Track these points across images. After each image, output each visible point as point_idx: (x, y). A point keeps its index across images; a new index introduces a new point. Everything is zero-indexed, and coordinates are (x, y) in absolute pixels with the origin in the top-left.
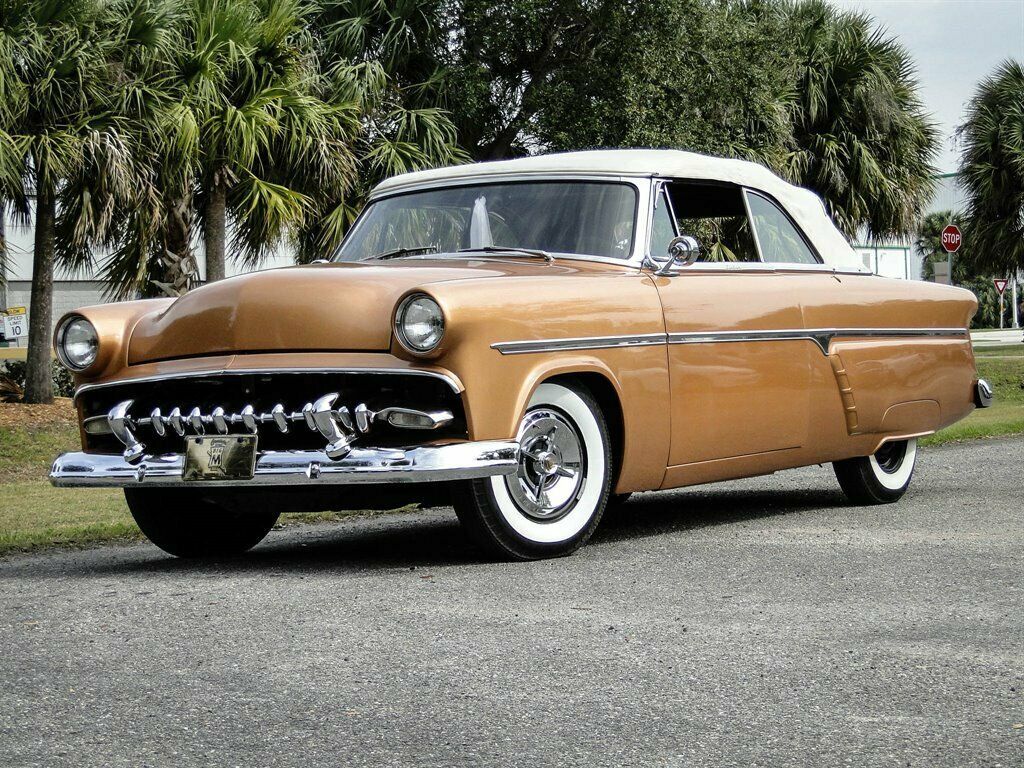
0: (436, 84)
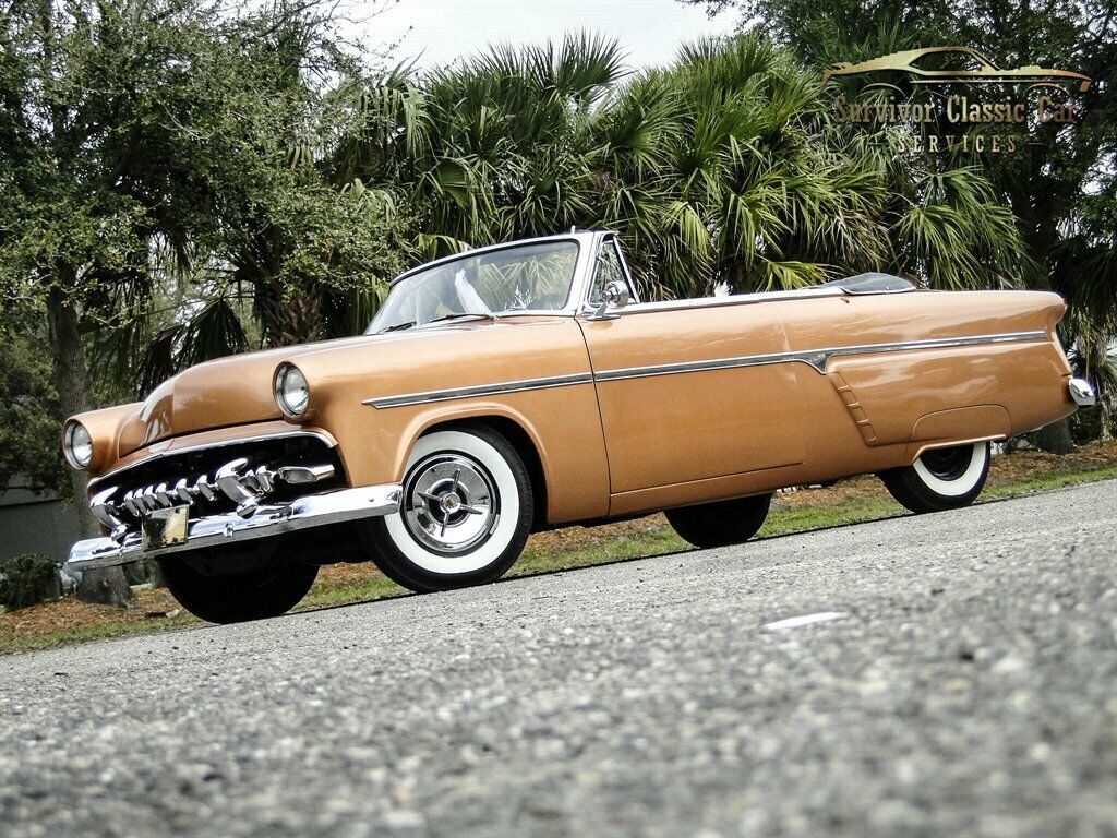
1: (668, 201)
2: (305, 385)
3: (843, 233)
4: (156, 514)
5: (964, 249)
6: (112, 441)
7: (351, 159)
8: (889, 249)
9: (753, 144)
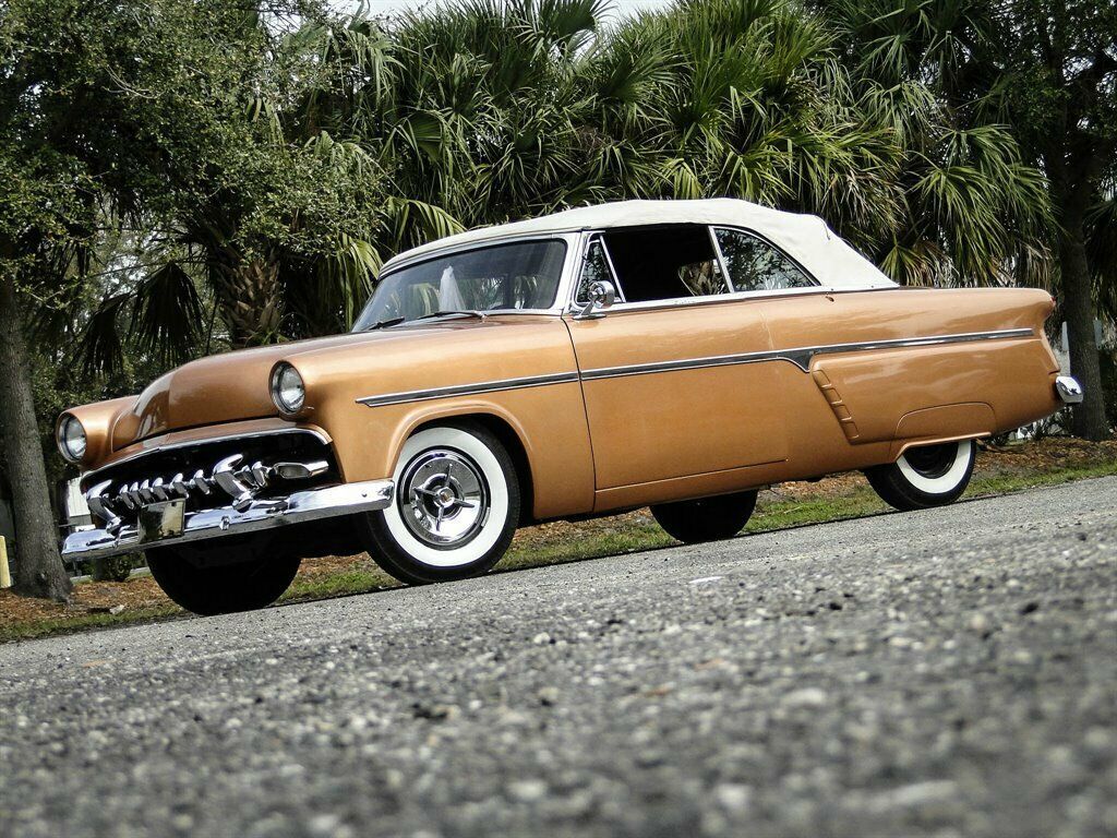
0: (997, 97)
1: (662, 160)
2: (300, 383)
3: (856, 194)
4: (153, 507)
5: (989, 214)
6: (106, 434)
7: (311, 113)
8: (907, 213)
9: (756, 97)
